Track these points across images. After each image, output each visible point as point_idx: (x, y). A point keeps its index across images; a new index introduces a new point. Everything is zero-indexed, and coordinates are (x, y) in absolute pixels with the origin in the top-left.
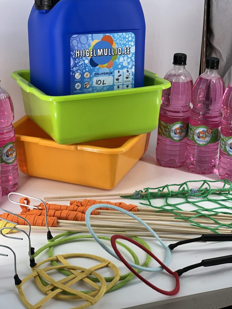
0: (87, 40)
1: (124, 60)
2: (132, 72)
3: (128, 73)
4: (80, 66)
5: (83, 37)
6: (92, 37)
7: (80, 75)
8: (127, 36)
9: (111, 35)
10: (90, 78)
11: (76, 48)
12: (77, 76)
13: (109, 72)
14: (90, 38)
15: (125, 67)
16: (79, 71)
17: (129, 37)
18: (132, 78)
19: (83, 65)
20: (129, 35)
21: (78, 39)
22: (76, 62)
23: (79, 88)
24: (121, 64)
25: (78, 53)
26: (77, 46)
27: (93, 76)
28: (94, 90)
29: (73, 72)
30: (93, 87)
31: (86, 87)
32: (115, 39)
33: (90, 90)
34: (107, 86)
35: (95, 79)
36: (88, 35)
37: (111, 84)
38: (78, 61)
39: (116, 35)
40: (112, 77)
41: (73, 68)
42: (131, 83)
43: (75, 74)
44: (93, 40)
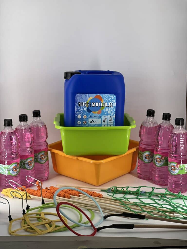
0: (86, 97)
1: (109, 110)
2: (114, 118)
3: (111, 118)
4: (81, 111)
5: (83, 95)
6: (89, 95)
7: (81, 116)
8: (111, 97)
9: (101, 95)
10: (87, 119)
11: (79, 101)
12: (79, 117)
13: (99, 116)
14: (87, 96)
15: (109, 114)
16: (80, 114)
17: (112, 97)
18: (114, 121)
19: (83, 111)
20: (112, 96)
21: (80, 96)
22: (78, 109)
23: (80, 124)
24: (107, 112)
25: (80, 104)
26: (79, 100)
27: (89, 118)
28: (89, 125)
29: (77, 114)
30: (88, 124)
31: (84, 124)
32: (103, 98)
33: (87, 125)
34: (97, 124)
35: (90, 120)
36: (86, 94)
37: (100, 123)
38: (80, 108)
39: (104, 95)
40: (101, 120)
41: (76, 112)
42: (113, 124)
43: (77, 116)
44: (89, 97)
